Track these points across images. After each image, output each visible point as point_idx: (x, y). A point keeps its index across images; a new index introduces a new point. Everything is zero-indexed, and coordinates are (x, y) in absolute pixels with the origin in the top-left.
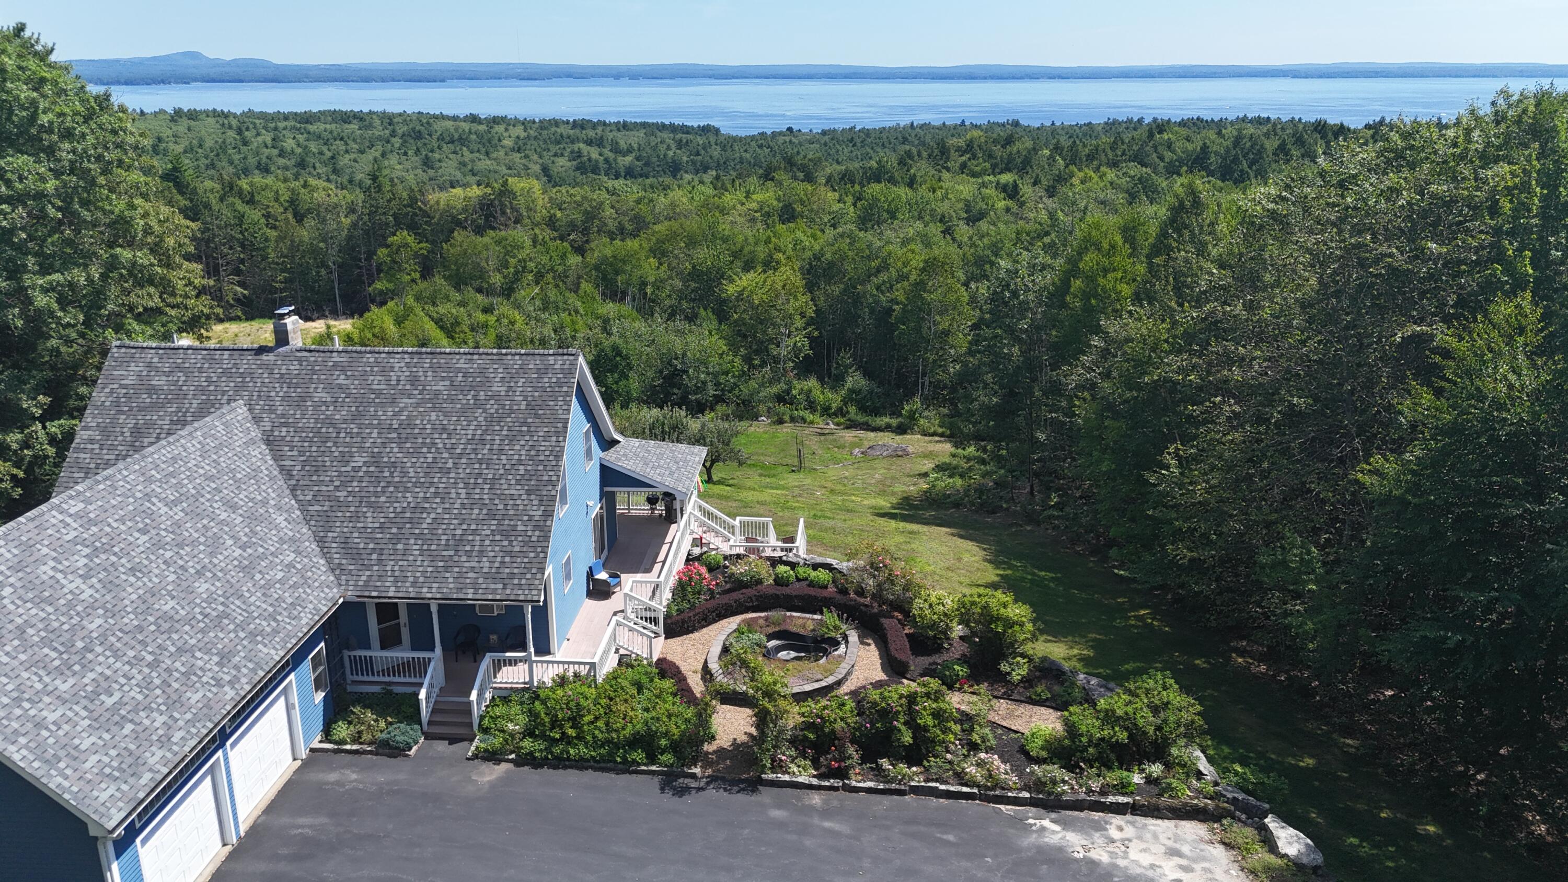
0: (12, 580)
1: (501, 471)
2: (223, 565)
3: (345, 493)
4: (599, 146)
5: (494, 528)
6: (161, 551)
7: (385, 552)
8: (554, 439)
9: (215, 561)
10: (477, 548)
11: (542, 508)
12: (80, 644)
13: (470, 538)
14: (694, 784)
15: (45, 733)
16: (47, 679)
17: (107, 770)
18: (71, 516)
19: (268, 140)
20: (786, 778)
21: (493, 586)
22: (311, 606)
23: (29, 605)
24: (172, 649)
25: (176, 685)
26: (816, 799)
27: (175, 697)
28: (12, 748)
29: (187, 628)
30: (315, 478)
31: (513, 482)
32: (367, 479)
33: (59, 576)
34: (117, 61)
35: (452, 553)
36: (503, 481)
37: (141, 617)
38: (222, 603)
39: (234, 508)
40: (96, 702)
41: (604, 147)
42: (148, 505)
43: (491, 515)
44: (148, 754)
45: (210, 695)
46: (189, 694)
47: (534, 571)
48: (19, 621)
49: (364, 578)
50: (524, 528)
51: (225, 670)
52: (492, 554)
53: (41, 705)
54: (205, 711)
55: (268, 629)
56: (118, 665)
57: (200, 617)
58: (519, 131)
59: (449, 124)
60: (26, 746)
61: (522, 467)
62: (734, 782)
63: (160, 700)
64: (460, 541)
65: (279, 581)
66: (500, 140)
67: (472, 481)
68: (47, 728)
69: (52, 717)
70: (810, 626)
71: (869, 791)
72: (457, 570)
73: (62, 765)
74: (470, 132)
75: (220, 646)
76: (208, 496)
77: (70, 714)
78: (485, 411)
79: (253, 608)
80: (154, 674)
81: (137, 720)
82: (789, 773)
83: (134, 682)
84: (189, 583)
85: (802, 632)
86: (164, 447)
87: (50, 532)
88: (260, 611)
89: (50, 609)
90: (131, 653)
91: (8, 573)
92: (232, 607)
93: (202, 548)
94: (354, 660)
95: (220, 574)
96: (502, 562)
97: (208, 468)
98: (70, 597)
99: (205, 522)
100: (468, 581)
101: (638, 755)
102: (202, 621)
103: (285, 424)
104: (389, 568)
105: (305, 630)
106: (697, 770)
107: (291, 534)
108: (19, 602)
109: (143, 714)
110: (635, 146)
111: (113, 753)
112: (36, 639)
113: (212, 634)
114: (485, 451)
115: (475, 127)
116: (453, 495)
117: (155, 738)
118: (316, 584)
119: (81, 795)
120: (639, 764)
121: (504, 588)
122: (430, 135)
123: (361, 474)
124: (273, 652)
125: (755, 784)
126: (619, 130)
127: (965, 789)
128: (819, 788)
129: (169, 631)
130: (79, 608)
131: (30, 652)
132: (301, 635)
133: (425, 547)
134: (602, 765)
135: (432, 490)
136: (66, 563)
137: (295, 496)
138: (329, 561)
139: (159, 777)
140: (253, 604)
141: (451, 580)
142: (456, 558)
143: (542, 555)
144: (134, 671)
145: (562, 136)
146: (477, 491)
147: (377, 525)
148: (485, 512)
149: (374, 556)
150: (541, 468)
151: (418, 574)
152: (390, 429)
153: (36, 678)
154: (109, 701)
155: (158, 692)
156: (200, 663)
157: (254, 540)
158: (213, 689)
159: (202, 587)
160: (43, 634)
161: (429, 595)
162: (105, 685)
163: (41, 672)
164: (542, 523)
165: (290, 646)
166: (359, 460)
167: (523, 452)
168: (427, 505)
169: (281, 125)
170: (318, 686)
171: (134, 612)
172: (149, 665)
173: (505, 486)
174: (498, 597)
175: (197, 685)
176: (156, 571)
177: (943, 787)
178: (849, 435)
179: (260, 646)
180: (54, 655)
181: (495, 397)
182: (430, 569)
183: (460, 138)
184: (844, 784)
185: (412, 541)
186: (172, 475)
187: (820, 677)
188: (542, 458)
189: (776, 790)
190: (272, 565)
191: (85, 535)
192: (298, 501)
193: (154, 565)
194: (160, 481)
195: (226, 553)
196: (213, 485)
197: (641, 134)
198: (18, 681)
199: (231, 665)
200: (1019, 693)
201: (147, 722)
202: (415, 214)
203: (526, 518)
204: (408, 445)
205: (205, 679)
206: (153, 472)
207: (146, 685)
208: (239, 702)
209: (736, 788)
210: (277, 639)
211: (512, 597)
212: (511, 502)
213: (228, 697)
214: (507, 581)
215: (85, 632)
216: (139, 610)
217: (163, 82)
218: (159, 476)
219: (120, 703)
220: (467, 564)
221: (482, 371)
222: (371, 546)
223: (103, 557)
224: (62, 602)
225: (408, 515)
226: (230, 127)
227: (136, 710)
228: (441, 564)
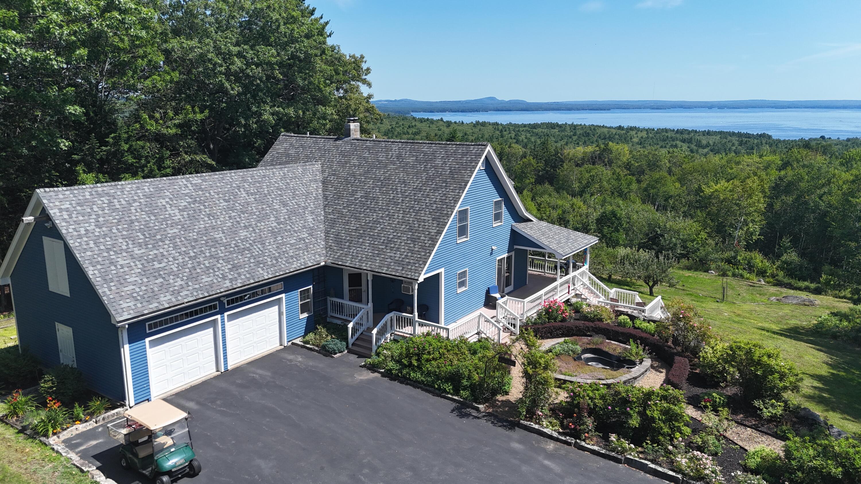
0: (141, 200)
1: (424, 207)
2: (262, 227)
3: (346, 211)
4: (689, 143)
5: (409, 236)
6: (231, 212)
7: (353, 242)
8: (457, 191)
9: (259, 224)
10: (397, 246)
11: (438, 229)
12: (158, 237)
13: (396, 240)
14: (474, 413)
15: (113, 268)
16: (131, 246)
17: (135, 295)
18: (191, 184)
19: (513, 136)
20: (537, 427)
21: (397, 268)
22: (303, 260)
23: (143, 213)
24: (208, 254)
25: (199, 271)
26: (551, 446)
27: (194, 275)
28: (91, 268)
29: (223, 248)
30: (336, 202)
31: (428, 213)
32: (359, 204)
33: (168, 206)
34: (460, 101)
35: (383, 247)
36: (423, 212)
37: (200, 236)
38: (250, 244)
39: (285, 205)
40: (151, 264)
41: (692, 144)
42: (237, 190)
43: (410, 230)
44: (162, 295)
45: (215, 281)
46: (203, 277)
47: (421, 263)
48: (134, 218)
49: (338, 254)
50: (424, 238)
51: (232, 273)
52: (403, 250)
53: (120, 256)
54: (208, 287)
55: (270, 263)
56: (173, 252)
57: (233, 246)
58: (644, 134)
59: (605, 130)
60: (99, 270)
61: (435, 205)
62: (500, 420)
63: (185, 274)
64: (390, 241)
65: (290, 244)
66: (631, 138)
67: (408, 210)
68: (115, 266)
69: (121, 262)
70: (619, 350)
71: (593, 452)
72: (383, 256)
73: (112, 284)
74: (616, 134)
75: (236, 262)
76: (273, 196)
77: (132, 264)
78: (427, 174)
79: (267, 251)
80: (190, 262)
81: (167, 279)
82: (540, 424)
83: (177, 262)
84: (237, 229)
85: (611, 352)
86: (262, 170)
87: (176, 187)
88: (270, 253)
89: (153, 218)
90: (184, 249)
91: (142, 197)
92: (255, 247)
93: (255, 217)
94: (333, 304)
95: (257, 231)
96: (406, 256)
97: (281, 184)
98: (167, 216)
99: (264, 206)
100: (386, 263)
101: (448, 387)
102: (233, 248)
103: (334, 175)
104: (351, 251)
105: (292, 270)
106: (481, 407)
107: (312, 225)
108: (139, 210)
109: (172, 277)
110: (712, 144)
111: (144, 288)
112: (137, 228)
113: (235, 255)
114: (420, 195)
115: (619, 132)
116: (395, 217)
117: (171, 289)
118: (313, 252)
119: (112, 300)
120: (448, 393)
121: (402, 270)
122: (594, 135)
123: (357, 202)
124: (266, 274)
125: (513, 425)
126: (704, 135)
127: (671, 473)
128: (557, 440)
129: (212, 246)
130: (169, 222)
131: (130, 232)
132: (287, 271)
133: (372, 242)
134: (428, 388)
135: (387, 213)
136: (175, 202)
137: (324, 209)
138: (327, 243)
139: (161, 307)
140: (268, 249)
141: (378, 261)
142: (385, 250)
143: (428, 254)
144: (180, 257)
145: (667, 137)
146: (408, 216)
147: (355, 228)
148: (408, 227)
149: (347, 244)
150: (445, 206)
151: (364, 256)
152: (379, 180)
153: (125, 244)
154: (157, 265)
155: (187, 270)
156: (219, 265)
157: (288, 222)
158: (219, 280)
159: (243, 233)
160: (142, 227)
161: (365, 268)
162: (160, 258)
163: (130, 242)
164: (434, 237)
165: (278, 274)
166: (359, 195)
167: (439, 197)
168: (381, 221)
169: (521, 129)
170: (304, 308)
171: (198, 233)
172: (190, 257)
173: (423, 215)
174: (397, 274)
175: (212, 275)
176: (222, 219)
177: (653, 466)
178: (773, 289)
179: (260, 269)
180: (142, 237)
181: (435, 167)
182: (370, 254)
183: (610, 137)
184: (576, 442)
185: (367, 238)
186: (259, 182)
187: (603, 377)
188: (447, 201)
189: (526, 432)
190: (291, 236)
191: (193, 194)
192: (325, 212)
193: (222, 216)
194: (251, 183)
195: (267, 223)
196: (279, 193)
197: (718, 138)
198: (115, 242)
199: (237, 272)
200: (769, 428)
201: (171, 281)
202: (556, 160)
203: (427, 233)
204: (384, 189)
205: (217, 273)
206: (249, 178)
207: (184, 265)
208: (230, 290)
209: (500, 424)
210: (272, 269)
211: (404, 276)
212: (423, 224)
213: (225, 285)
214: (405, 266)
215: (165, 233)
216: (201, 233)
217: (477, 111)
218: (251, 181)
219: (163, 268)
220: (389, 254)
221: (434, 153)
222: (348, 238)
223: (197, 205)
224: (162, 217)
225: (370, 225)
226: (498, 130)
227: (169, 274)
228: (377, 252)
